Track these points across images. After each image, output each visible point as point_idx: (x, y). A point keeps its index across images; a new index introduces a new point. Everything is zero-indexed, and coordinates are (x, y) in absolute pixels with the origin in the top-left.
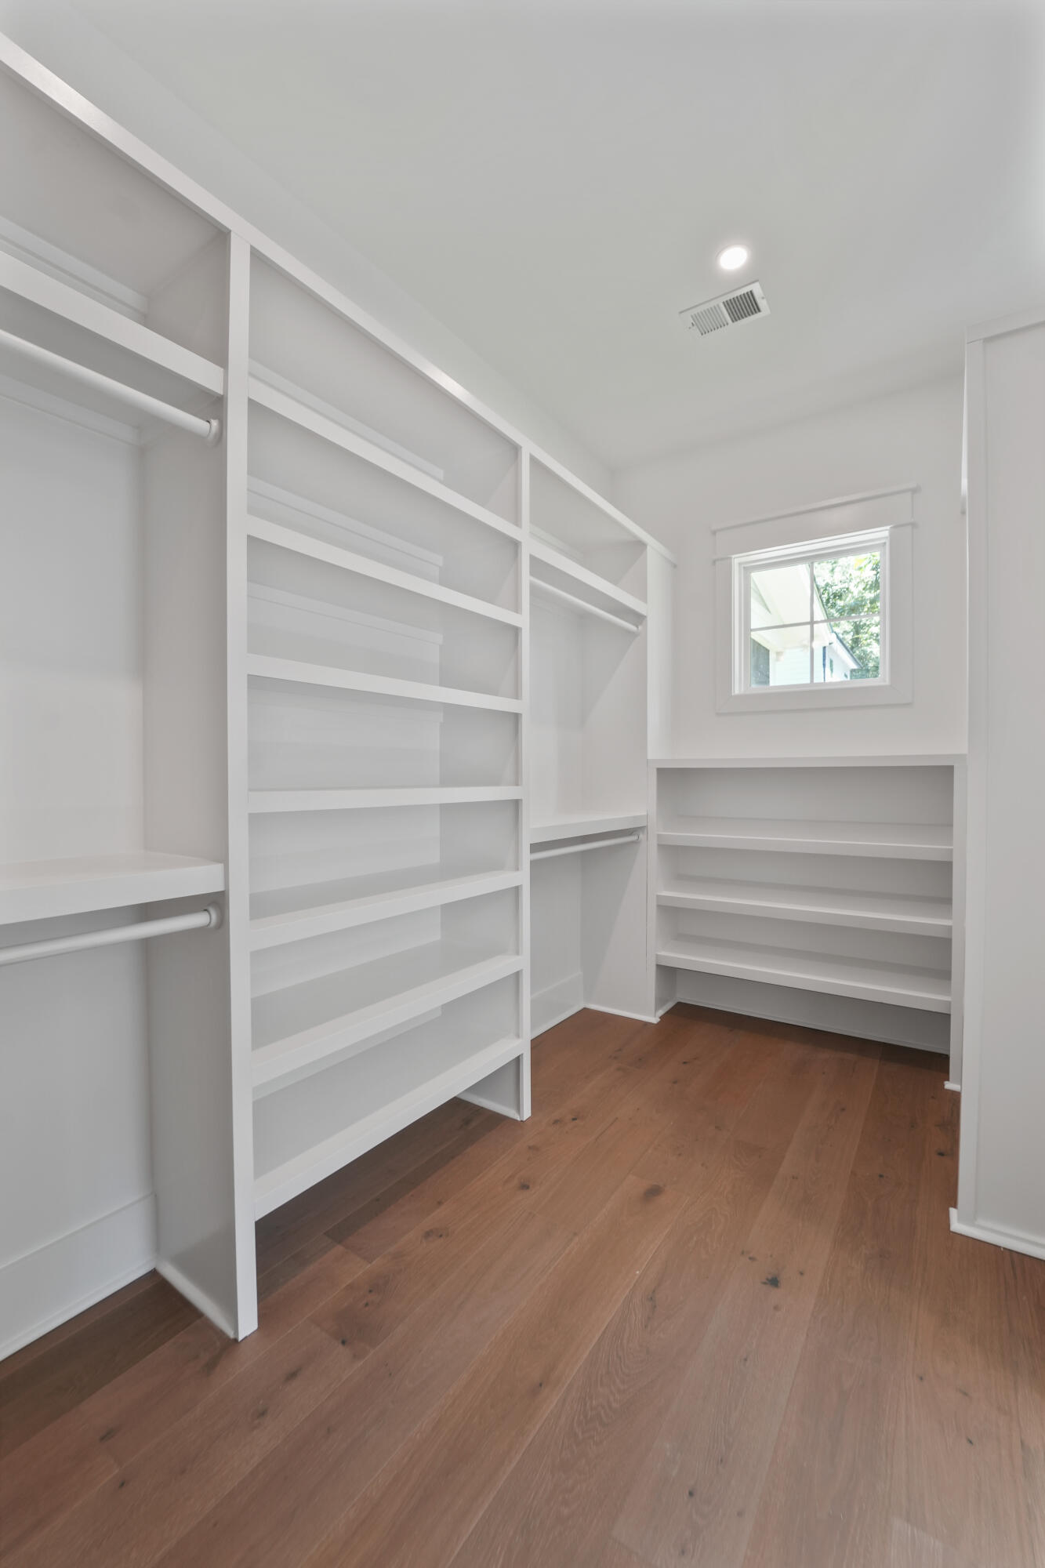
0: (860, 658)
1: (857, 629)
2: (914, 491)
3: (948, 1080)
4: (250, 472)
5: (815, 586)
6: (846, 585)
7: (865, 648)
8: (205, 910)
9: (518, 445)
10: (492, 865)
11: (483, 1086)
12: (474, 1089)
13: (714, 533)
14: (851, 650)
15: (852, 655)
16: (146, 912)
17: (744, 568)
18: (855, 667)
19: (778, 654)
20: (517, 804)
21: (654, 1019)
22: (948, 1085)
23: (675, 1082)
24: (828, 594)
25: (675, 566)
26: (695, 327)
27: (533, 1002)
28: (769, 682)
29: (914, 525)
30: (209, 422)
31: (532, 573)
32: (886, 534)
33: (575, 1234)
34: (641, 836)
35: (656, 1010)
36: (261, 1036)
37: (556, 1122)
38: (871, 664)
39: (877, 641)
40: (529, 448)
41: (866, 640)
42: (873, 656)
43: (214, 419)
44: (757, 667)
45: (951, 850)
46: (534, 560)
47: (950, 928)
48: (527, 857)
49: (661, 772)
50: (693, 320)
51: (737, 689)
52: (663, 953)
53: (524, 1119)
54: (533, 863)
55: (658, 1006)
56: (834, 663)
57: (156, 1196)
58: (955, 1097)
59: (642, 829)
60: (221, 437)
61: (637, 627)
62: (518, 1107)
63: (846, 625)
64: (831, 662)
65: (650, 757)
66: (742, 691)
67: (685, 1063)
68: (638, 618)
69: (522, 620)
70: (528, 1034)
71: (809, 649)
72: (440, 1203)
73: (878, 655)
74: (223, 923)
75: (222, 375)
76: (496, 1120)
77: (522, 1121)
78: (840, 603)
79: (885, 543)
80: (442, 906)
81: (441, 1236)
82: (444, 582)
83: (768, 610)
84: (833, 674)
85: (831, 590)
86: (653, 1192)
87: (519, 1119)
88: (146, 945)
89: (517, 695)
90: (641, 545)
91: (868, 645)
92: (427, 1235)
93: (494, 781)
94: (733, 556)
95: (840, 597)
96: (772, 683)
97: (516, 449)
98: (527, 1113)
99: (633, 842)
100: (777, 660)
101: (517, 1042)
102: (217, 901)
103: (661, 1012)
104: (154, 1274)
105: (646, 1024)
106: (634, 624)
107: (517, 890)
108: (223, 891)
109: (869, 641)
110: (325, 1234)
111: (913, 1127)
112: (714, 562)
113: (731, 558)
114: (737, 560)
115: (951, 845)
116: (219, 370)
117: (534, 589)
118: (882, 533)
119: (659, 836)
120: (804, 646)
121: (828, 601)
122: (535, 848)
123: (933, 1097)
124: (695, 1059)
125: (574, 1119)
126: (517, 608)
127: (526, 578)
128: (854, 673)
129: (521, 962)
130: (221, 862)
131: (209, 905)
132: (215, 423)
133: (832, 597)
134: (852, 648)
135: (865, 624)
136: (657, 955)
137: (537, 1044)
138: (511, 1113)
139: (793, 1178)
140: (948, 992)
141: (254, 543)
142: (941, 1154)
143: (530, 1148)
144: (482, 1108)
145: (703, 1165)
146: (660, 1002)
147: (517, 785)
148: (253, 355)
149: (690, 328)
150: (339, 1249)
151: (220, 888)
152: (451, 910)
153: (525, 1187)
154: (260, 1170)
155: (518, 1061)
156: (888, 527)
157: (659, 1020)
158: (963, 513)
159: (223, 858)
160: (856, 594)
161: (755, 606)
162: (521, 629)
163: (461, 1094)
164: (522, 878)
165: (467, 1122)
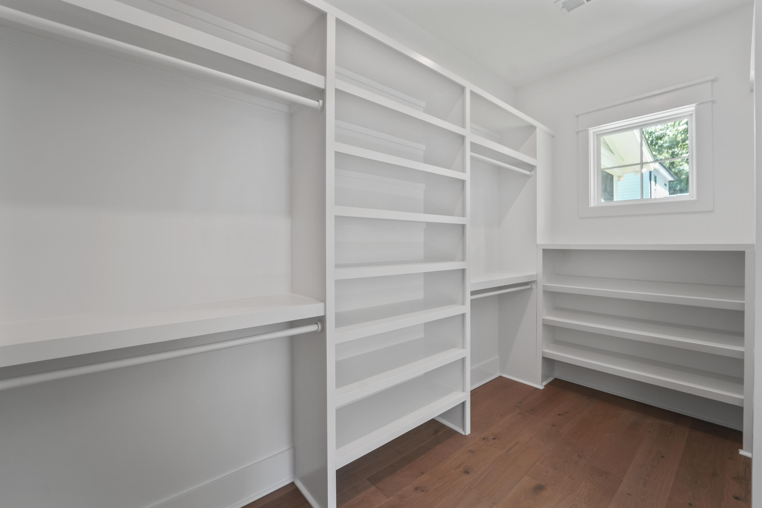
0: (676, 174)
1: (673, 155)
2: (713, 81)
3: (742, 449)
4: (336, 118)
5: (643, 136)
6: (664, 131)
7: (679, 167)
8: (316, 323)
9: (464, 86)
10: (451, 302)
11: (446, 415)
12: (442, 415)
13: (577, 116)
14: (669, 170)
15: (670, 173)
16: (292, 324)
17: (597, 135)
18: (671, 179)
19: (619, 177)
20: (463, 271)
21: (540, 386)
22: (742, 452)
23: (553, 426)
24: (652, 137)
25: (553, 136)
26: (564, 8)
27: (472, 371)
28: (613, 199)
29: (713, 102)
30: (318, 101)
31: (472, 151)
32: (693, 108)
33: (494, 504)
34: (533, 285)
35: (542, 381)
36: (339, 384)
37: (484, 439)
38: (684, 177)
39: (687, 162)
40: (469, 87)
41: (679, 162)
42: (684, 172)
43: (321, 99)
44: (605, 190)
45: (744, 304)
46: (472, 144)
47: (743, 353)
48: (469, 297)
49: (545, 251)
50: (563, 4)
51: (593, 203)
52: (546, 351)
53: (467, 435)
54: (472, 300)
55: (543, 380)
56: (657, 179)
57: (294, 448)
58: (748, 462)
59: (534, 282)
60: (323, 108)
61: (531, 172)
62: (464, 428)
63: (665, 155)
64: (655, 178)
65: (538, 243)
66: (596, 205)
67: (559, 415)
68: (532, 168)
69: (466, 176)
70: (469, 388)
71: (640, 173)
72: (422, 473)
73: (688, 170)
74: (324, 329)
75: (324, 79)
76: (452, 433)
77: (465, 435)
78: (660, 142)
79: (692, 114)
80: (425, 323)
81: (423, 491)
82: (427, 161)
83: (613, 153)
84: (657, 184)
85: (654, 135)
86: (539, 488)
87: (464, 434)
88: (292, 338)
89: (463, 214)
90: (532, 128)
91: (681, 165)
92: (416, 489)
93: (451, 259)
94: (589, 129)
95: (661, 138)
96: (615, 199)
97: (462, 89)
98: (468, 431)
99: (528, 289)
100: (619, 180)
101: (463, 394)
102: (321, 320)
103: (545, 383)
104: (293, 484)
105: (536, 389)
106: (529, 171)
107: (463, 315)
108: (324, 315)
109: (681, 163)
110: (367, 479)
111: (714, 476)
112: (577, 133)
113: (588, 130)
114: (592, 131)
115: (744, 300)
116: (322, 77)
117: (472, 158)
118: (691, 108)
119: (544, 286)
120: (637, 172)
121: (652, 141)
122: (473, 293)
123: (730, 459)
124: (566, 413)
125: (494, 439)
126: (463, 170)
127: (468, 153)
128: (671, 183)
129: (466, 353)
130: (323, 302)
131: (318, 321)
132: (321, 102)
133: (655, 139)
134: (670, 168)
135: (678, 153)
136: (543, 352)
137: (474, 393)
138: (460, 431)
139: (628, 494)
140: (742, 392)
141: (337, 154)
142: (737, 498)
143: (470, 451)
144: (444, 425)
145: (570, 477)
146: (544, 378)
147: (464, 261)
148: (337, 64)
149: (561, 9)
150: (373, 488)
151: (323, 314)
152: (429, 326)
153: (467, 472)
154: (339, 445)
155: (463, 404)
156: (694, 105)
157: (544, 387)
158: (752, 91)
159: (324, 301)
160: (671, 135)
161: (603, 151)
162: (466, 181)
163: (435, 418)
164: (466, 309)
165: (437, 432)
